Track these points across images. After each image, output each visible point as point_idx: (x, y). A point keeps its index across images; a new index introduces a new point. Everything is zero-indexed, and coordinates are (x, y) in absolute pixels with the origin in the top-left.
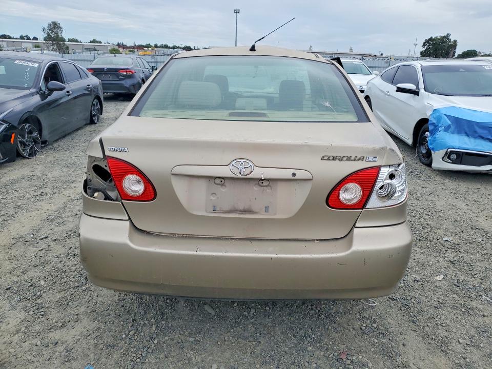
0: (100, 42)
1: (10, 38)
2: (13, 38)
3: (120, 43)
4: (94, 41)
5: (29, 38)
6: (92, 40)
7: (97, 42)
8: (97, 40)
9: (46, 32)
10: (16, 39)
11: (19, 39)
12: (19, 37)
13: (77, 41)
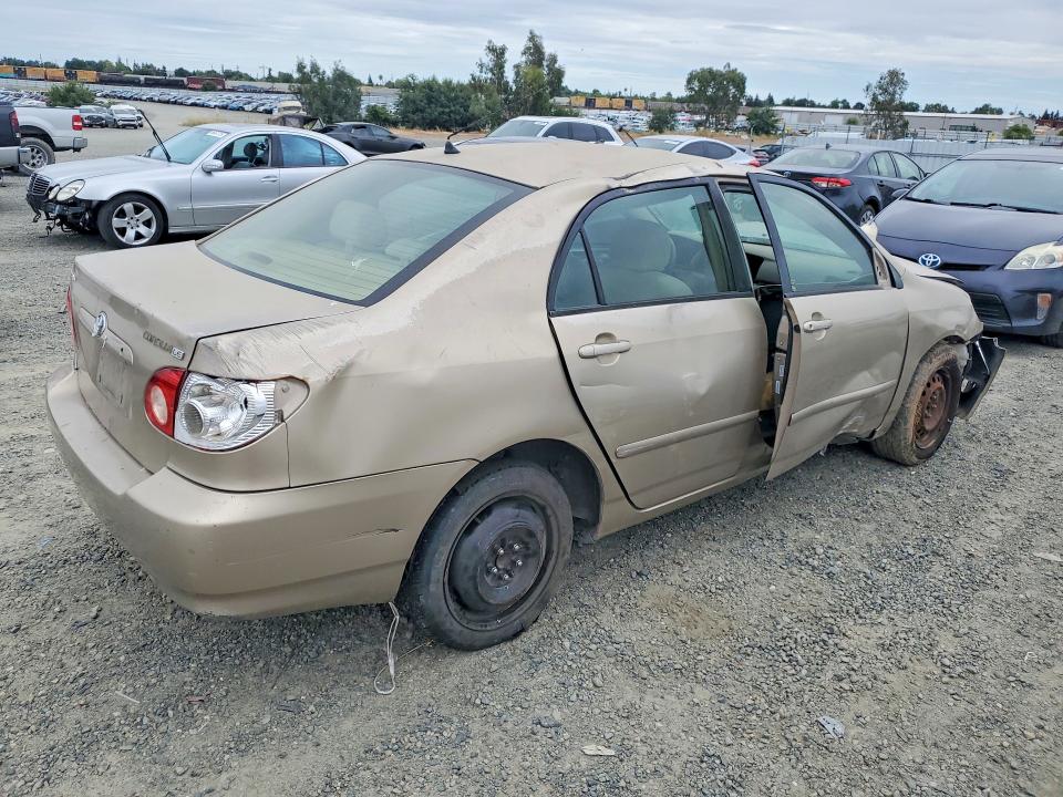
0: (1000, 112)
1: (812, 105)
2: (819, 106)
3: (1049, 113)
4: (985, 110)
5: (847, 106)
6: (980, 106)
7: (993, 111)
8: (993, 106)
9: (871, 93)
10: (824, 107)
11: (829, 107)
12: (828, 104)
13: (944, 110)
